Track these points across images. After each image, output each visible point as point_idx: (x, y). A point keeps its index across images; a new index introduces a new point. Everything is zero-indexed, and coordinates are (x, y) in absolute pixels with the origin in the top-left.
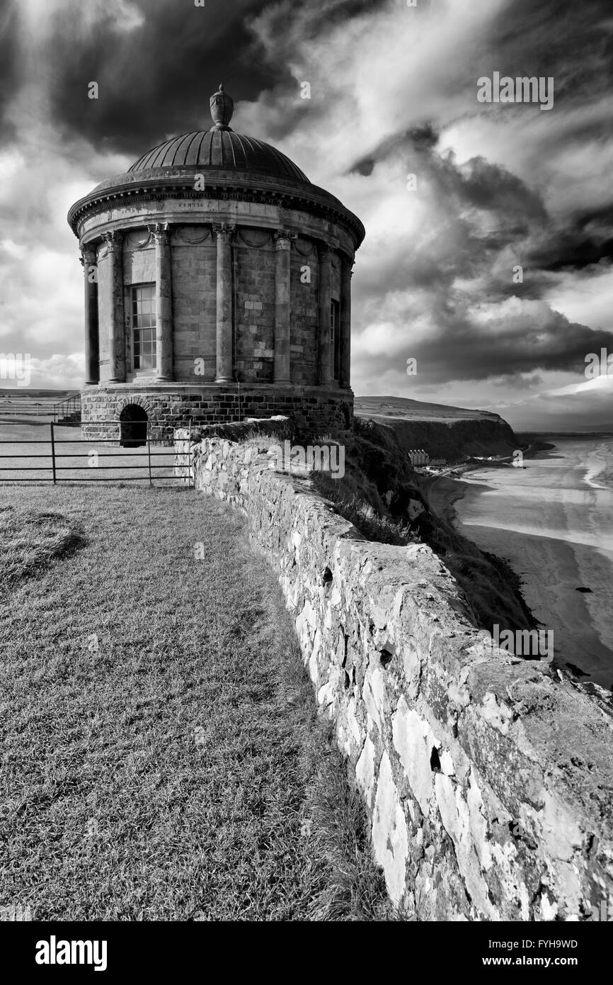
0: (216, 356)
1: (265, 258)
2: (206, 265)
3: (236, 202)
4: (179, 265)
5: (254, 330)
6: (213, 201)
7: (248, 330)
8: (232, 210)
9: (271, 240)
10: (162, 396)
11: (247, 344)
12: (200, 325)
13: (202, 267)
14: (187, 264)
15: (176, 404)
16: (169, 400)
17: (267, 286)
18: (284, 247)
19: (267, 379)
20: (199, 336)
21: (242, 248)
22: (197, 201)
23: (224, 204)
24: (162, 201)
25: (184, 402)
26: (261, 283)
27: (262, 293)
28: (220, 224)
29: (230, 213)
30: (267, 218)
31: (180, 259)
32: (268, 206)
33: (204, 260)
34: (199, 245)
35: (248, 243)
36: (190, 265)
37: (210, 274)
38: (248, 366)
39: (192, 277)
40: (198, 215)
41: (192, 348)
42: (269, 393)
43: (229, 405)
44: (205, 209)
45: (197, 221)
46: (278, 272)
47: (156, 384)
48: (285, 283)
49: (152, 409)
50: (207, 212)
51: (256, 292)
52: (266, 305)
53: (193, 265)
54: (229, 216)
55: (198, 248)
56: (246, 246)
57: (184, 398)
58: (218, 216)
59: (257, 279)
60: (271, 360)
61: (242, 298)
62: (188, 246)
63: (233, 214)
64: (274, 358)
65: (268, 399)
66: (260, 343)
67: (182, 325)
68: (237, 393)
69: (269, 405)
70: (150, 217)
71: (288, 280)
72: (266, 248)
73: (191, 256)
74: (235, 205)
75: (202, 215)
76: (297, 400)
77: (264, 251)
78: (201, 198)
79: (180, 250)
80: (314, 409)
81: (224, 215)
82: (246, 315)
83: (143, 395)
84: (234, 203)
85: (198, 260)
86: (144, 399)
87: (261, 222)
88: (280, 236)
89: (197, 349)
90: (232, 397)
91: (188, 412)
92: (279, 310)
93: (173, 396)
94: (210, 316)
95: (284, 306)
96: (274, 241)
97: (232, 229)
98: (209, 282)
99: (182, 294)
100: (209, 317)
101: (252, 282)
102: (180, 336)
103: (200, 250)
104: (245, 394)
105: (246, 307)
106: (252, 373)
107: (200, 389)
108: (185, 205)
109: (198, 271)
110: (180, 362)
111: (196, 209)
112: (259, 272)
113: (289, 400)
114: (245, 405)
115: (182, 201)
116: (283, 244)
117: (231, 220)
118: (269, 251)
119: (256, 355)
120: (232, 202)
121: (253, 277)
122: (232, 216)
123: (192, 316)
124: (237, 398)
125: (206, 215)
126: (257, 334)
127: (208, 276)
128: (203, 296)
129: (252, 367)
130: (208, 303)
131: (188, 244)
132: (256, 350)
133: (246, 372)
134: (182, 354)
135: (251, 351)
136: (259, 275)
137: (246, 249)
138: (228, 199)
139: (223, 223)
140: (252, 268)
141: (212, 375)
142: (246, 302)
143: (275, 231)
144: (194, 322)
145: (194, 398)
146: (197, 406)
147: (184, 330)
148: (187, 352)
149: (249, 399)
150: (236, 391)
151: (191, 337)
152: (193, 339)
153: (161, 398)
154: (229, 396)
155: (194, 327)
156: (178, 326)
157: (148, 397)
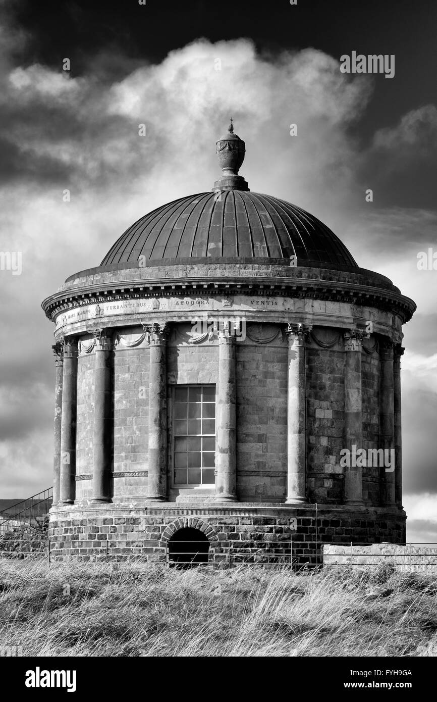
0: (286, 472)
1: (336, 359)
2: (276, 368)
3: (311, 300)
4: (244, 367)
5: (324, 441)
6: (289, 299)
7: (319, 442)
8: (308, 309)
9: (341, 340)
10: (230, 519)
11: (319, 458)
12: (268, 435)
13: (271, 370)
14: (254, 366)
15: (246, 528)
16: (238, 524)
17: (337, 391)
18: (357, 349)
19: (337, 499)
20: (266, 448)
21: (313, 349)
22: (271, 299)
23: (299, 303)
24: (232, 297)
25: (256, 526)
26: (332, 388)
27: (332, 399)
28: (296, 325)
29: (307, 313)
30: (342, 317)
31: (246, 360)
32: (342, 304)
33: (273, 362)
34: (268, 345)
35: (319, 344)
36: (257, 368)
37: (279, 378)
38: (319, 483)
39: (260, 381)
40: (272, 315)
41: (258, 463)
42: (345, 516)
43: (305, 531)
44: (280, 308)
45: (271, 321)
46: (350, 376)
47: (222, 504)
48: (358, 389)
49: (215, 534)
50: (282, 312)
51: (326, 398)
52: (336, 413)
53: (261, 367)
54: (304, 316)
55: (267, 349)
56: (316, 347)
57: (256, 522)
58: (294, 315)
59: (328, 383)
60: (341, 477)
61: (313, 407)
62: (256, 346)
63: (309, 314)
64: (344, 476)
65: (345, 523)
66: (331, 457)
67: (247, 435)
68: (313, 516)
69: (346, 530)
70: (216, 313)
71: (359, 385)
72: (336, 348)
73: (259, 357)
74: (311, 304)
75: (277, 315)
76: (371, 524)
77: (334, 352)
78: (275, 296)
79: (246, 350)
80: (385, 535)
81: (300, 315)
82: (317, 424)
83: (204, 517)
84: (309, 302)
85: (267, 361)
86: (205, 522)
87: (336, 322)
88: (353, 337)
89: (264, 464)
90: (309, 520)
91: (260, 537)
92: (351, 419)
93: (243, 518)
94: (280, 426)
95: (357, 415)
96: (345, 340)
97: (309, 330)
98: (278, 387)
99: (248, 400)
100: (278, 427)
101: (322, 388)
102: (245, 447)
103: (268, 350)
104: (322, 517)
105: (316, 417)
106: (322, 492)
107: (274, 511)
108: (257, 302)
109: (267, 375)
110: (244, 478)
111: (271, 307)
112: (330, 375)
113: (363, 524)
114: (322, 530)
115: (255, 298)
116: (355, 345)
117: (307, 320)
118: (338, 352)
119: (327, 472)
120: (307, 300)
121: (323, 381)
122: (309, 316)
123: (258, 426)
124: (314, 522)
125: (281, 315)
126: (327, 447)
127: (278, 381)
128: (271, 402)
129: (322, 486)
130: (277, 410)
131: (255, 344)
132: (326, 466)
133: (316, 491)
134: (246, 469)
135: (322, 468)
136: (329, 378)
137: (317, 350)
138: (304, 298)
139: (300, 325)
140: (322, 371)
141: (281, 494)
142: (316, 410)
143: (349, 330)
144: (262, 432)
145: (267, 521)
146: (271, 530)
147: (250, 441)
148: (253, 467)
149: (326, 523)
150: (313, 513)
151: (257, 449)
152: (260, 452)
153: (228, 521)
154: (306, 519)
155: (261, 438)
156: (242, 437)
157: (210, 519)
